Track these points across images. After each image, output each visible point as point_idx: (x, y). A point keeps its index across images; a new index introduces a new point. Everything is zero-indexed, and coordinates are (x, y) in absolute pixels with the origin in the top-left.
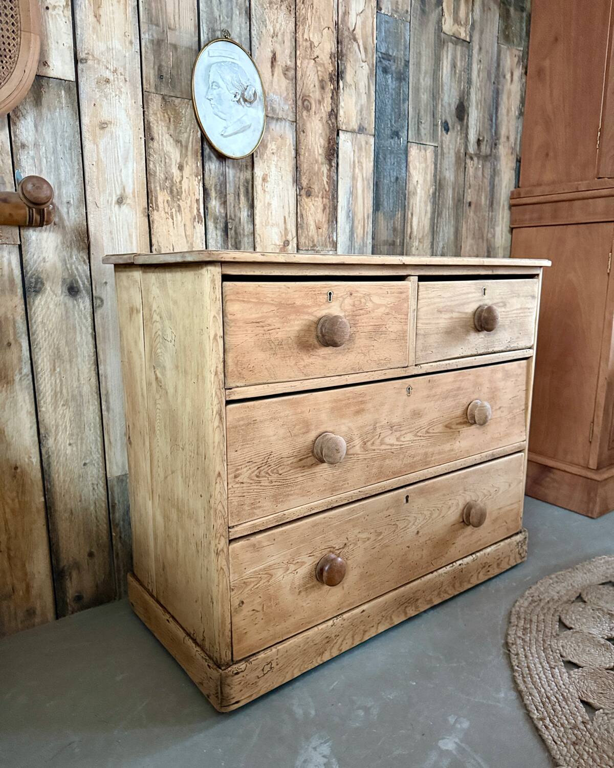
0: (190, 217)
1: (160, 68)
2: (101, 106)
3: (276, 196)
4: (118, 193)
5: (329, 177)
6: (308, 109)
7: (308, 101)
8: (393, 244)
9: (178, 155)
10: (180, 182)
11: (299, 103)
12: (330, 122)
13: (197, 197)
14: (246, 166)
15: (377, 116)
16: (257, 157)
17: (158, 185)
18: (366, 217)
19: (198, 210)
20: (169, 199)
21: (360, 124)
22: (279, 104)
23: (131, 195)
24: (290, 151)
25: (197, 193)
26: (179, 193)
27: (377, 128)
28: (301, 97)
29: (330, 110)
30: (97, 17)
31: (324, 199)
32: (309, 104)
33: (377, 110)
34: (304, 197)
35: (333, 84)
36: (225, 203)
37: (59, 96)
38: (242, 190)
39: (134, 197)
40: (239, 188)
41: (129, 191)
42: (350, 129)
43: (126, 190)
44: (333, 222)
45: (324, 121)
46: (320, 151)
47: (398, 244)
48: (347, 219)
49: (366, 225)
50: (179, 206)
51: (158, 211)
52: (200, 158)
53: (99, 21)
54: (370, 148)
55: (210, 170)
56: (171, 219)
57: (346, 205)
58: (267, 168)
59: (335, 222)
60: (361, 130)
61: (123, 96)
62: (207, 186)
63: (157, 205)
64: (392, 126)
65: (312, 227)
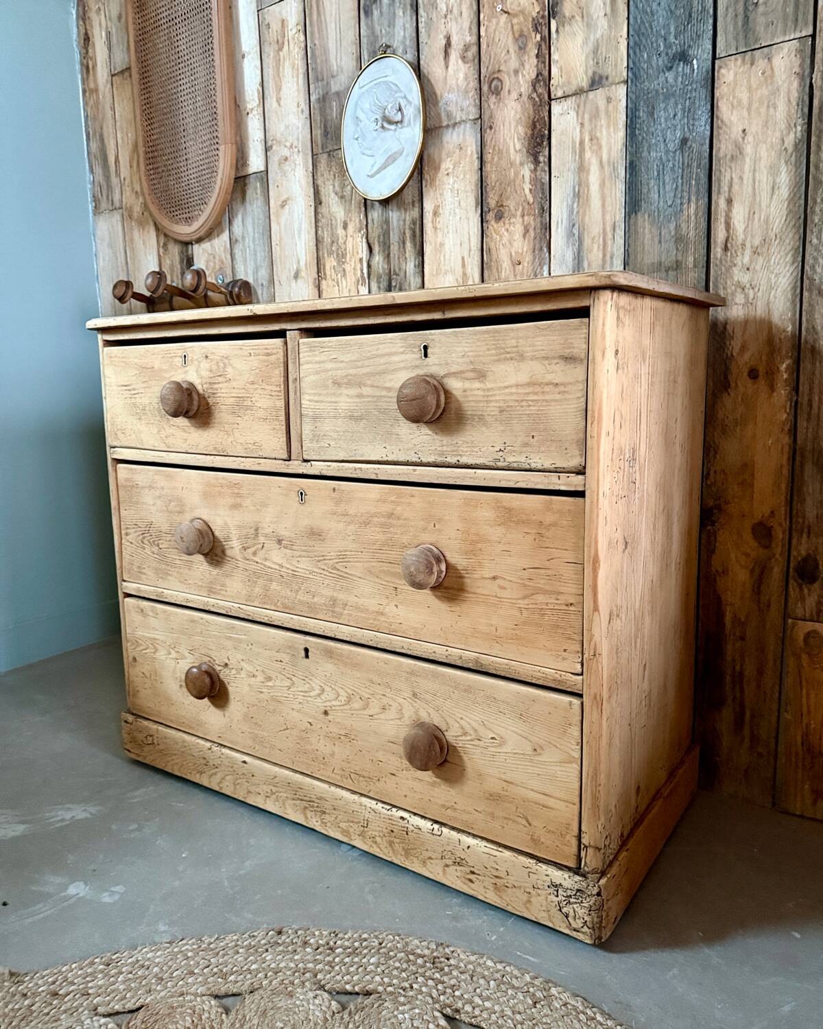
0: (354, 280)
1: (325, 127)
2: (282, 185)
3: (451, 231)
4: (295, 267)
5: (535, 181)
6: (497, 92)
7: (498, 78)
8: (678, 266)
9: (343, 212)
10: (345, 243)
11: (485, 88)
12: (534, 95)
13: (360, 256)
14: (413, 202)
15: (631, 44)
16: (426, 186)
17: (325, 251)
18: (609, 229)
19: (362, 270)
20: (335, 264)
21: (594, 73)
22: (457, 103)
23: (304, 267)
24: (472, 163)
25: (360, 252)
26: (344, 256)
27: (631, 65)
28: (486, 79)
29: (534, 76)
30: (278, 100)
31: (526, 218)
32: (499, 84)
33: (631, 32)
34: (493, 222)
35: (541, 33)
36: (389, 255)
37: (256, 188)
38: (408, 234)
39: (306, 268)
40: (404, 233)
41: (302, 263)
42: (573, 88)
43: (301, 263)
44: (541, 249)
45: (525, 98)
46: (518, 146)
47: (691, 266)
48: (568, 239)
49: (609, 243)
50: (344, 270)
51: (326, 279)
52: (363, 209)
53: (279, 105)
54: (615, 108)
55: (373, 220)
56: (337, 287)
57: (565, 216)
58: (439, 196)
59: (545, 250)
60: (597, 82)
61: (298, 167)
62: (371, 241)
63: (325, 274)
64: (668, 46)
65: (506, 264)
